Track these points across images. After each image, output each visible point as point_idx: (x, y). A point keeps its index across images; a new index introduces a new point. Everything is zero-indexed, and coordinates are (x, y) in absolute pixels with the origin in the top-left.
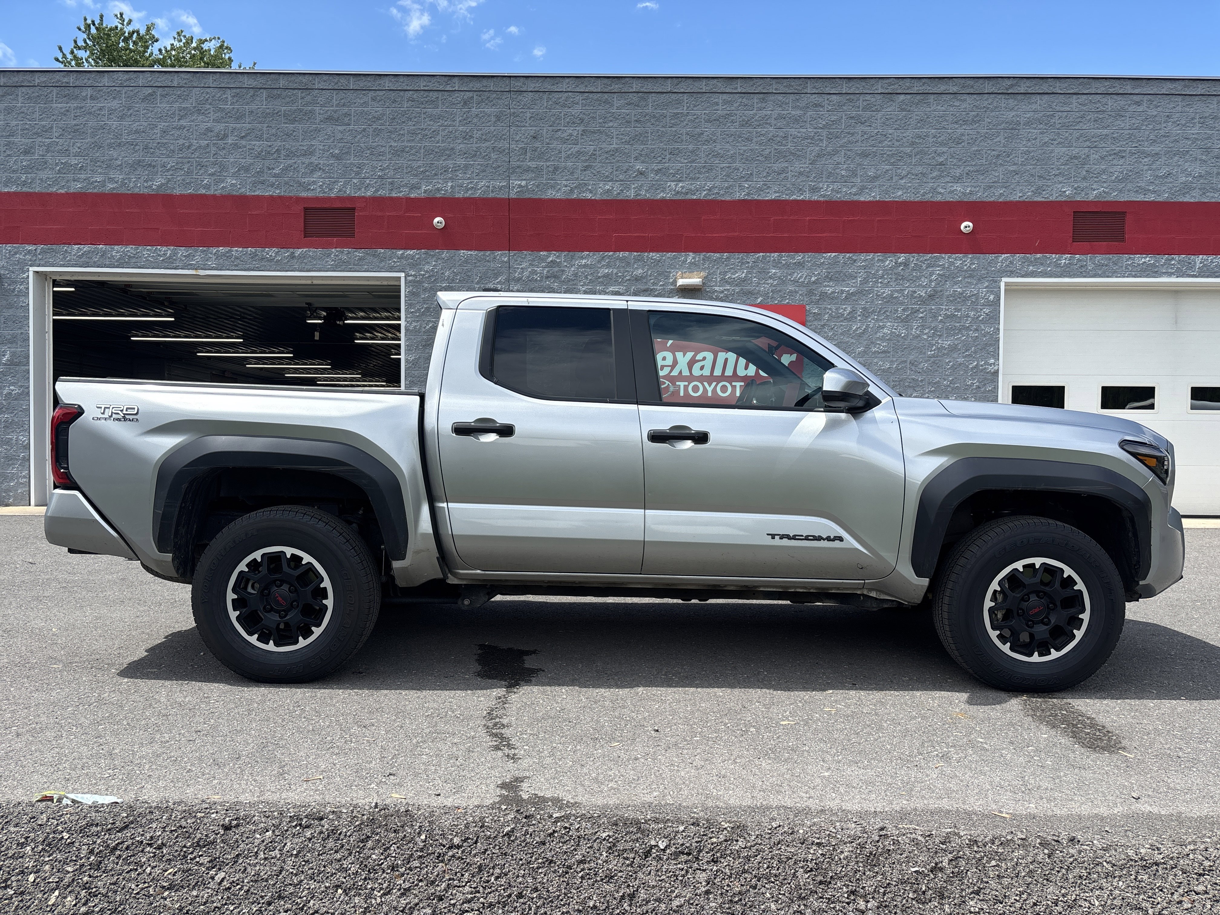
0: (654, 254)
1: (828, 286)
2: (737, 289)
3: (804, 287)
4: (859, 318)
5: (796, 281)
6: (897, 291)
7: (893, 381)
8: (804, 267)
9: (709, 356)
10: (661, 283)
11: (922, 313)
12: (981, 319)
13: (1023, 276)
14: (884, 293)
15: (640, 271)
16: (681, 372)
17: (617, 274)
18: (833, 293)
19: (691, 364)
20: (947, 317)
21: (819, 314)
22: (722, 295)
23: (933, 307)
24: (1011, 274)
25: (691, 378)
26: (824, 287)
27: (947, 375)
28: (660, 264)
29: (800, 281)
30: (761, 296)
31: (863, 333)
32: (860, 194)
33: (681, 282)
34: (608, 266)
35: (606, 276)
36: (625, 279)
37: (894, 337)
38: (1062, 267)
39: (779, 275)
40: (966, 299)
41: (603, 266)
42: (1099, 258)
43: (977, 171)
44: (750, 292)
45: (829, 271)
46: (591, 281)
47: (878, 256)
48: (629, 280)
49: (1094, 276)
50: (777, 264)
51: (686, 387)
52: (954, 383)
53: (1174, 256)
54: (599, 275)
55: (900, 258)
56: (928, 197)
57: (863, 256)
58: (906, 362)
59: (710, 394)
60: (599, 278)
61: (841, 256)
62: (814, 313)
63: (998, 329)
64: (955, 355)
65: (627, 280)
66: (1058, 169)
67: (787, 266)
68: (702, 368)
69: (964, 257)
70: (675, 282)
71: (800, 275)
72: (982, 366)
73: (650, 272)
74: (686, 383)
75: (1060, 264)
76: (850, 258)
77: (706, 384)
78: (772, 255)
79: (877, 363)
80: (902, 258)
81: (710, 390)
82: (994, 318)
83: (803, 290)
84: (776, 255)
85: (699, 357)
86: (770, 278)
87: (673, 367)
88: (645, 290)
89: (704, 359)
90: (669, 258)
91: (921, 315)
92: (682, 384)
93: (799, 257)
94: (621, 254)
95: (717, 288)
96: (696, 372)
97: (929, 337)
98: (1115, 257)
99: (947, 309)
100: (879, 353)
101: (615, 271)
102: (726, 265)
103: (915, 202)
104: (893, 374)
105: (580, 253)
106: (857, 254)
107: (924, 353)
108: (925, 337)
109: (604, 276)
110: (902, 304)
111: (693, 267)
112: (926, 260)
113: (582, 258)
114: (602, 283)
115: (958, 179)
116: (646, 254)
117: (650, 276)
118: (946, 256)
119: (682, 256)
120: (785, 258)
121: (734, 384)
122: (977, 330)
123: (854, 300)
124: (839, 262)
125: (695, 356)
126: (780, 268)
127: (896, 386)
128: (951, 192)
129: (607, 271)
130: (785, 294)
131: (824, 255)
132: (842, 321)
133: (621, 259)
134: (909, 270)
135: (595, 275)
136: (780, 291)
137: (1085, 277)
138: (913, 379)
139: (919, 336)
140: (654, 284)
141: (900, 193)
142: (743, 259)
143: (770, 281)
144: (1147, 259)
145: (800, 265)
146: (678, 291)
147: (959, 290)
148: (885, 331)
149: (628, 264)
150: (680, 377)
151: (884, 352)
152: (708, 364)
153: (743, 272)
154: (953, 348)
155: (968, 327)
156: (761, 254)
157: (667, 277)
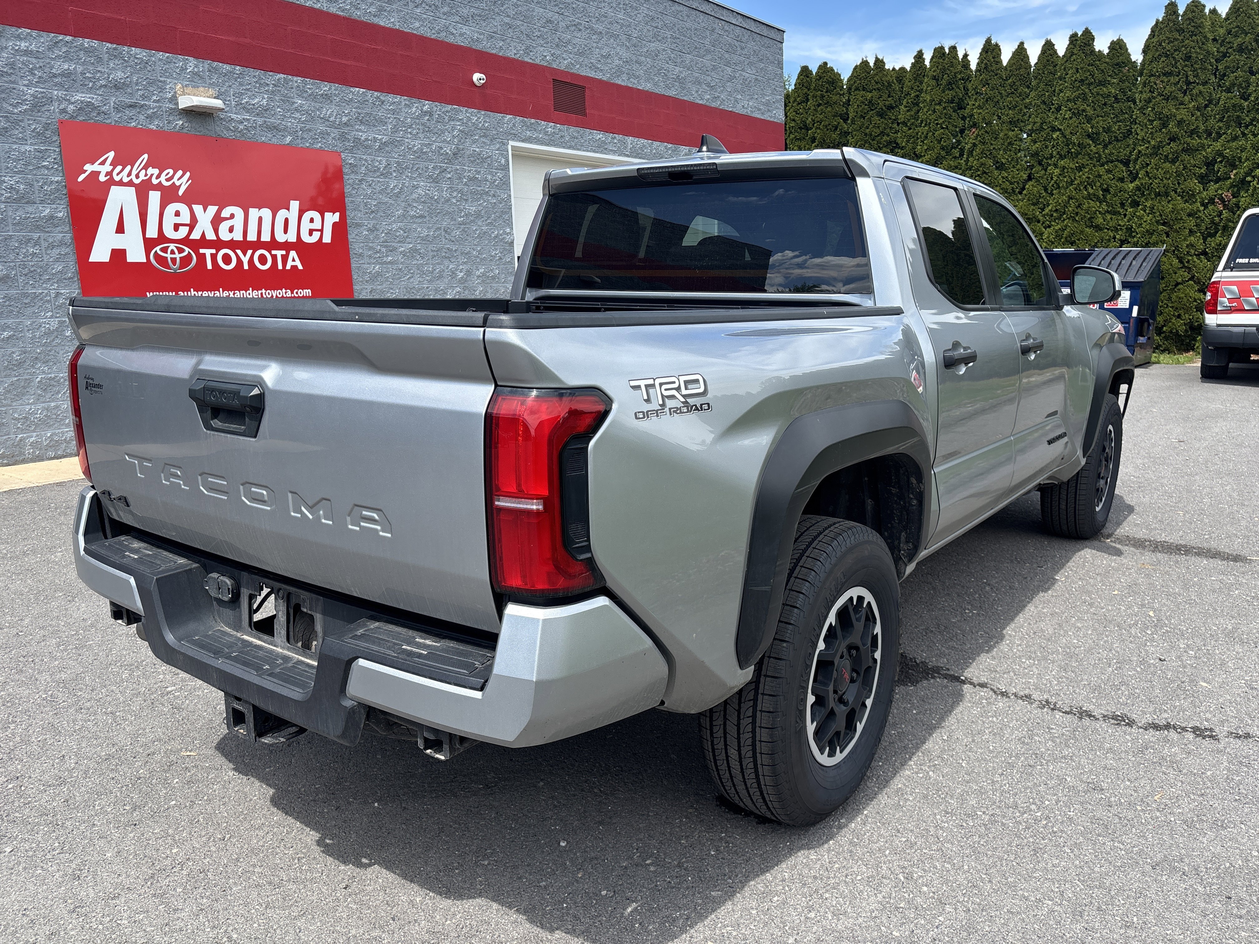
0: (138, 50)
1: (360, 131)
2: (260, 121)
3: (336, 128)
4: (395, 174)
5: (325, 120)
6: (426, 145)
7: (432, 251)
8: (332, 101)
9: (238, 212)
10: (154, 98)
11: (449, 173)
12: (496, 184)
13: (523, 141)
14: (414, 146)
15: (120, 74)
16: (203, 234)
17: (83, 74)
18: (367, 140)
19: (216, 221)
20: (470, 179)
21: (356, 166)
22: (241, 127)
23: (458, 167)
24: (516, 137)
25: (218, 244)
26: (356, 130)
27: (475, 245)
28: (149, 68)
29: (331, 119)
30: (290, 134)
31: (399, 193)
32: (379, 16)
33: (185, 102)
34: (67, 58)
35: (67, 74)
36: (98, 84)
37: (428, 200)
38: (549, 135)
39: (306, 108)
40: (484, 160)
41: (59, 57)
42: (572, 129)
43: (480, 16)
44: (275, 127)
45: (359, 111)
46: (41, 80)
47: (404, 100)
48: (105, 86)
49: (570, 148)
50: (301, 92)
51: (214, 257)
52: (482, 254)
53: (616, 135)
54: (54, 71)
55: (424, 105)
56: (442, 36)
57: (390, 98)
58: (440, 228)
59: (246, 267)
60: (55, 76)
61: (369, 93)
62: (350, 164)
63: (510, 196)
64: (480, 223)
65: (101, 86)
66: (539, 31)
67: (313, 97)
68: (231, 230)
69: (478, 112)
70: (174, 99)
71: (328, 111)
72: (501, 235)
73: (135, 79)
74: (214, 251)
75: (547, 132)
76: (378, 98)
77: (239, 252)
78: (295, 78)
79: (416, 229)
80: (427, 105)
81: (245, 260)
82: (505, 184)
83: (335, 133)
84: (299, 79)
85: (226, 213)
86: (296, 110)
87: (192, 226)
88: (131, 106)
89: (232, 216)
90: (160, 60)
91: (449, 176)
92: (208, 252)
93: (325, 87)
94: (87, 42)
95: (234, 116)
96: (225, 236)
97: (458, 201)
98: (581, 130)
99: (469, 170)
100: (417, 217)
101: (80, 69)
102: (241, 84)
103: (431, 39)
104: (431, 243)
105: (14, 29)
106: (384, 94)
107: (455, 220)
108: (454, 201)
109: (62, 75)
110: (431, 161)
111: (196, 80)
112: (447, 111)
113: (19, 38)
114: (61, 86)
115: (465, 21)
116: (126, 48)
117: (137, 84)
118: (464, 109)
119: (180, 61)
120: (310, 85)
121: (274, 252)
122: (494, 196)
123: (387, 152)
124: (368, 101)
125: (219, 212)
126: (306, 99)
127: (435, 256)
128: (461, 35)
129: (66, 67)
130: (315, 134)
131: (352, 89)
132: (378, 177)
133: (87, 51)
134: (434, 122)
135: (47, 70)
136: (310, 130)
137: (564, 147)
138: (448, 249)
139: (449, 200)
140: (144, 97)
141: (417, 24)
142: (260, 78)
143: (297, 115)
144: (599, 136)
145: (327, 97)
146: (181, 113)
147: (477, 150)
148: (420, 191)
149: (100, 60)
150: (203, 242)
151: (422, 216)
152: (238, 222)
153: (263, 98)
154: (478, 215)
155: (487, 192)
156: (282, 76)
157: (162, 90)
